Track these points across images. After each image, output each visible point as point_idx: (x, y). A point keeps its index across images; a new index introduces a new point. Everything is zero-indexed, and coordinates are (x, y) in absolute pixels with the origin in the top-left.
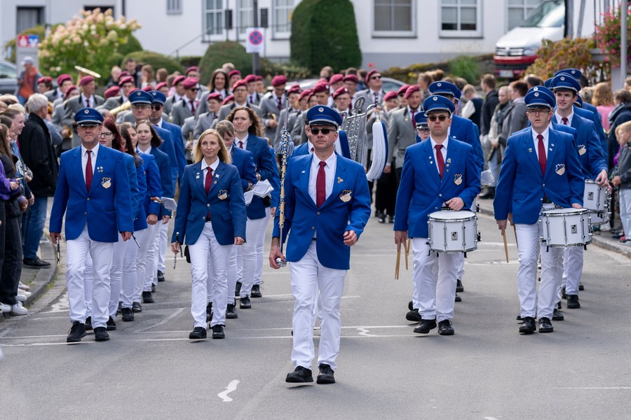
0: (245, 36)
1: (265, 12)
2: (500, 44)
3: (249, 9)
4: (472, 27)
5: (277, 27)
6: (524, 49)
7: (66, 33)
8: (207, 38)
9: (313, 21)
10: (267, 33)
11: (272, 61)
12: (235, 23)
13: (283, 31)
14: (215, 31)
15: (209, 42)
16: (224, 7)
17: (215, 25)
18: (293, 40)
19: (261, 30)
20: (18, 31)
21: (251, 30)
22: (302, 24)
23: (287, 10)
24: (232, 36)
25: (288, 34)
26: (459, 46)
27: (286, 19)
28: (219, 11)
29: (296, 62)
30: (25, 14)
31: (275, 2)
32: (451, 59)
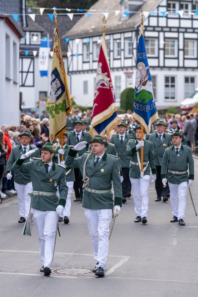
2: (182, 104)
5: (116, 98)
18: (121, 102)
20: (40, 99)
22: (124, 97)
23: (119, 93)
25: (119, 100)
27: (118, 95)
29: (122, 108)
30: (42, 94)
31: (115, 90)
32: (168, 108)
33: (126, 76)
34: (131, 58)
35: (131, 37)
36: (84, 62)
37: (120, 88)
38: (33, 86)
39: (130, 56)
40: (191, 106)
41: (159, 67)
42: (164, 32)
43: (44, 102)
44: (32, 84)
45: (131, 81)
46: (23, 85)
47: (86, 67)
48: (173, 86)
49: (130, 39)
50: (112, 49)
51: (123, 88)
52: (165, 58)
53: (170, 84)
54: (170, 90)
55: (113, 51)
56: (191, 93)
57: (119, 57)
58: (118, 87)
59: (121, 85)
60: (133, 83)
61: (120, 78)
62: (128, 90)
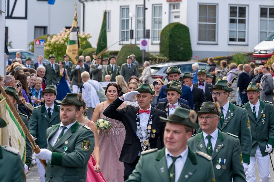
0: (139, 42)
1: (148, 31)
2: (255, 48)
3: (141, 30)
4: (243, 40)
5: (154, 38)
6: (267, 51)
7: (57, 39)
8: (122, 43)
9: (171, 36)
10: (149, 41)
11: (151, 54)
12: (134, 36)
13: (156, 40)
14: (125, 39)
15: (123, 44)
16: (130, 29)
17: (125, 37)
18: (161, 44)
19: (147, 40)
20: (35, 38)
21: (142, 39)
22: (165, 37)
23: (159, 30)
24: (133, 42)
25: (158, 42)
26: (237, 49)
27: (158, 35)
28: (127, 30)
29: (162, 54)
30: (38, 30)
31: (153, 27)
32: (233, 55)
33: (170, 5)
37: (160, 23)
38: (26, 18)
40: (268, 52)
43: (42, 43)
44: (23, 15)
45: (179, 12)
46: (9, 17)
48: (242, 22)
51: (165, 23)
53: (238, 18)
54: (237, 27)
56: (269, 32)
58: (156, 22)
59: (161, 18)
60: (181, 17)
61: (161, 8)
62: (172, 26)
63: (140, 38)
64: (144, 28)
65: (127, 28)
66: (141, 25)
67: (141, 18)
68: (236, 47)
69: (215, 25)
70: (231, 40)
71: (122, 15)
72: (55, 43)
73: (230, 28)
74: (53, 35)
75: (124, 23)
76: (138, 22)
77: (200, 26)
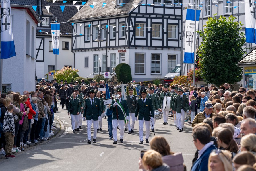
1: (109, 68)
2: (165, 77)
3: (105, 67)
4: (159, 72)
7: (60, 72)
8: (94, 74)
9: (120, 70)
12: (101, 71)
15: (95, 75)
16: (99, 66)
17: (96, 71)
19: (108, 72)
23: (114, 67)
30: (50, 67)
31: (111, 65)
32: (154, 80)
33: (120, 54)
34: (124, 39)
35: (125, 22)
36: (85, 42)
37: (115, 63)
38: (43, 61)
39: (124, 37)
40: (172, 79)
41: (147, 46)
42: (151, 18)
43: (52, 74)
45: (125, 57)
47: (87, 45)
48: (158, 62)
49: (124, 24)
50: (108, 31)
51: (117, 63)
52: (152, 39)
54: (156, 65)
55: (109, 33)
56: (173, 68)
57: (115, 38)
58: (113, 63)
59: (115, 61)
60: (126, 60)
61: (115, 55)
62: (121, 65)
63: (104, 72)
64: (107, 66)
65: (98, 66)
66: (105, 64)
67: (105, 61)
68: (155, 76)
69: (144, 64)
70: (152, 72)
71: (94, 59)
72: (59, 74)
73: (152, 66)
74: (58, 70)
75: (96, 63)
76: (103, 63)
77: (136, 65)
